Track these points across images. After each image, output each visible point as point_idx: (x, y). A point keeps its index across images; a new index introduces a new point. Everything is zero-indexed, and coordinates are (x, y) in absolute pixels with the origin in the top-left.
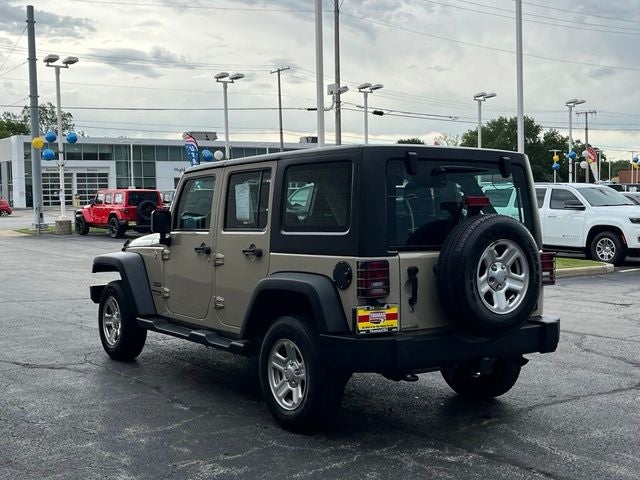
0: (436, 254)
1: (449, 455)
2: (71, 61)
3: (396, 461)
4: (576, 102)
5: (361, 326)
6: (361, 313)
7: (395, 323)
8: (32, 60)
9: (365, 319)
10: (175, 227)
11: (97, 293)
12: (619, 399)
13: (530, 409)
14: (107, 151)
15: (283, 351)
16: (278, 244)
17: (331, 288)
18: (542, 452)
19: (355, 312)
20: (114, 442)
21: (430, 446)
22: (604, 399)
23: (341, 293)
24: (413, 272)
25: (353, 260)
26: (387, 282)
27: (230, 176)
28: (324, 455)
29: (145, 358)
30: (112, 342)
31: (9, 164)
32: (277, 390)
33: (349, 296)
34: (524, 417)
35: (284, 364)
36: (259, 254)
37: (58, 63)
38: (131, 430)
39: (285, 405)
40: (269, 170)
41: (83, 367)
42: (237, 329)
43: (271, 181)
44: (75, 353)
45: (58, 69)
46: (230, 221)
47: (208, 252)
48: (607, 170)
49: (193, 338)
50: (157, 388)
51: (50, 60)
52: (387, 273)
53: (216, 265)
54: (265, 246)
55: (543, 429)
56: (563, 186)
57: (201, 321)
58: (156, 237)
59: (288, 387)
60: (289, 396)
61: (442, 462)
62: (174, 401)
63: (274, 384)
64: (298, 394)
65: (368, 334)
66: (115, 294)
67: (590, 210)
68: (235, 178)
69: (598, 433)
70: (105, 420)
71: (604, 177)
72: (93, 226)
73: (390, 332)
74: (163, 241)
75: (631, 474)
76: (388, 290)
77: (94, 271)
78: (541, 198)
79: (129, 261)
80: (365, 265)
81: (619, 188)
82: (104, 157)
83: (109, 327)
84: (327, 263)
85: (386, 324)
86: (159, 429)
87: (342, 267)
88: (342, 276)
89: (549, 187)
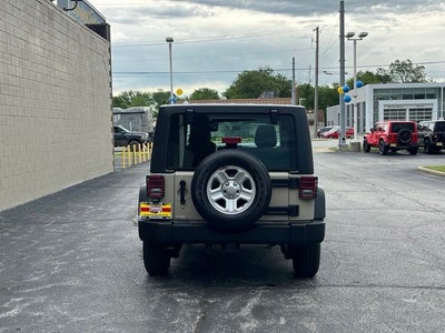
0: (192, 173)
2: (364, 35)
5: (142, 214)
6: (143, 206)
7: (169, 215)
8: (342, 37)
9: (146, 210)
24: (183, 184)
26: (163, 188)
31: (364, 103)
37: (356, 37)
45: (355, 41)
51: (350, 35)
65: (148, 219)
72: (374, 146)
73: (164, 220)
76: (164, 194)
85: (161, 214)
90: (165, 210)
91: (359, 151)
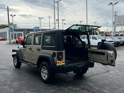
1: (74, 88)
2: (15, 15)
3: (64, 90)
4: (96, 22)
5: (57, 64)
6: (57, 62)
7: (64, 63)
8: (8, 15)
9: (58, 63)
10: (26, 45)
11: (13, 56)
12: (104, 74)
13: (89, 77)
14: (22, 30)
15: (44, 68)
16: (43, 48)
17: (52, 57)
18: (91, 87)
19: (56, 62)
20: (11, 86)
21: (70, 86)
22: (102, 74)
23: (54, 58)
25: (56, 52)
26: (62, 56)
27: (35, 35)
28: (51, 89)
29: (22, 67)
30: (16, 65)
31: (6, 32)
32: (43, 75)
33: (55, 58)
34: (88, 79)
35: (44, 71)
36: (39, 50)
37: (13, 16)
38: (15, 83)
39: (44, 78)
40: (41, 34)
41: (10, 69)
42: (36, 63)
43: (42, 36)
44: (9, 66)
45: (12, 17)
46: (35, 44)
47: (31, 49)
48: (100, 33)
49: (28, 65)
50: (22, 74)
51: (11, 15)
52: (62, 54)
53: (32, 52)
54: (40, 48)
55: (91, 82)
56: (94, 36)
57: (30, 62)
58: (22, 46)
59: (45, 75)
60: (45, 77)
61: (73, 90)
62: (25, 77)
63: (42, 74)
64: (46, 76)
65: (59, 66)
66: (16, 56)
67: (98, 39)
68: (35, 36)
69: (101, 82)
70: (11, 81)
71: (100, 34)
72: (19, 42)
73: (63, 65)
74: (23, 47)
75: (108, 92)
76: (63, 57)
77: (13, 52)
78: (90, 38)
79: (18, 50)
80: (58, 53)
81: (102, 36)
82: (21, 31)
83: (15, 62)
84: (51, 52)
86: (20, 83)
87: (54, 53)
88: (54, 55)
89: (92, 36)
90: (63, 62)
91: (15, 43)
